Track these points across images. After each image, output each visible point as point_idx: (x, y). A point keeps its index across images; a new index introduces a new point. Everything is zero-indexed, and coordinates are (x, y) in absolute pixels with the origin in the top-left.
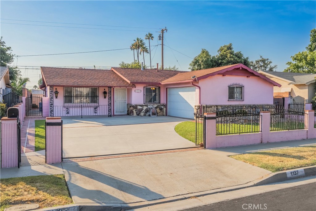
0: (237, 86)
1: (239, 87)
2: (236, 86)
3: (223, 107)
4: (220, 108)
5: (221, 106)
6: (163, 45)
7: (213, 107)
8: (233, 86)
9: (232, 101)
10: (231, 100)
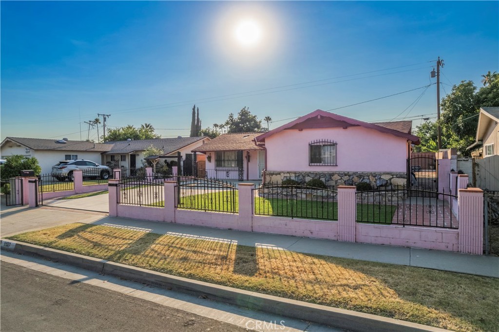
0: (326, 144)
1: (329, 145)
2: (324, 144)
3: (297, 175)
4: (293, 175)
5: (295, 173)
6: (438, 83)
7: (282, 174)
8: (318, 144)
9: (317, 166)
10: (316, 164)
